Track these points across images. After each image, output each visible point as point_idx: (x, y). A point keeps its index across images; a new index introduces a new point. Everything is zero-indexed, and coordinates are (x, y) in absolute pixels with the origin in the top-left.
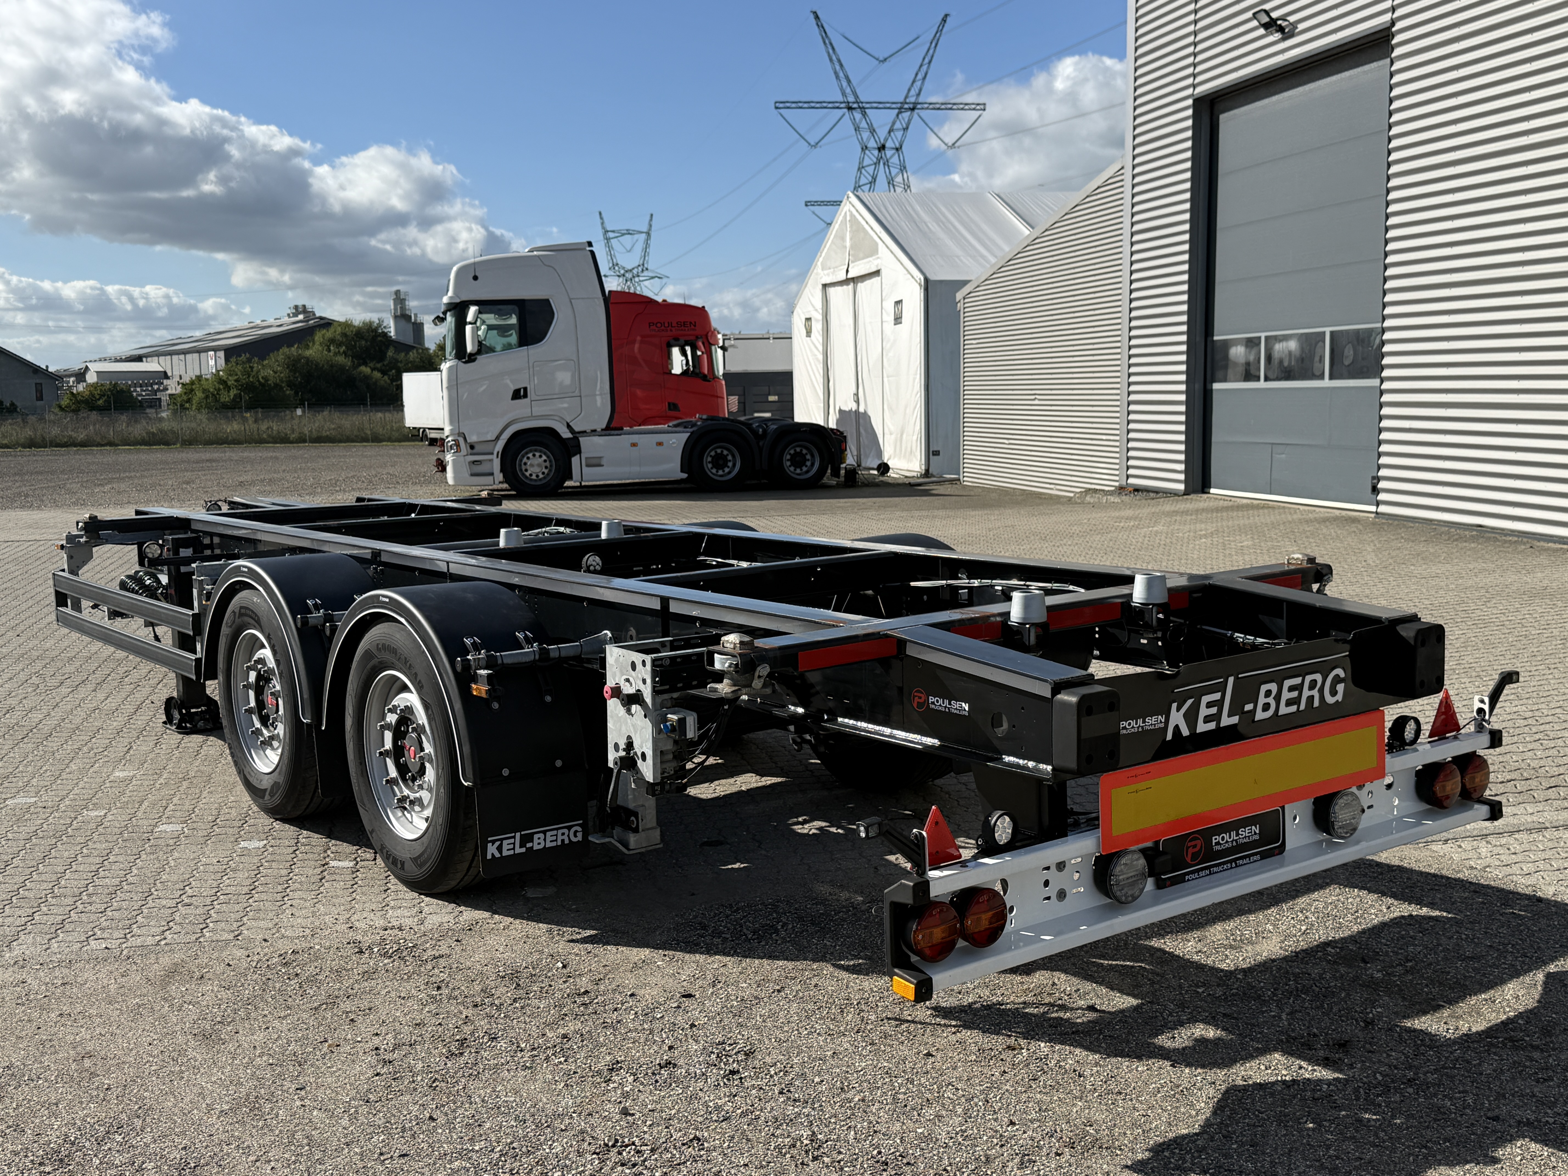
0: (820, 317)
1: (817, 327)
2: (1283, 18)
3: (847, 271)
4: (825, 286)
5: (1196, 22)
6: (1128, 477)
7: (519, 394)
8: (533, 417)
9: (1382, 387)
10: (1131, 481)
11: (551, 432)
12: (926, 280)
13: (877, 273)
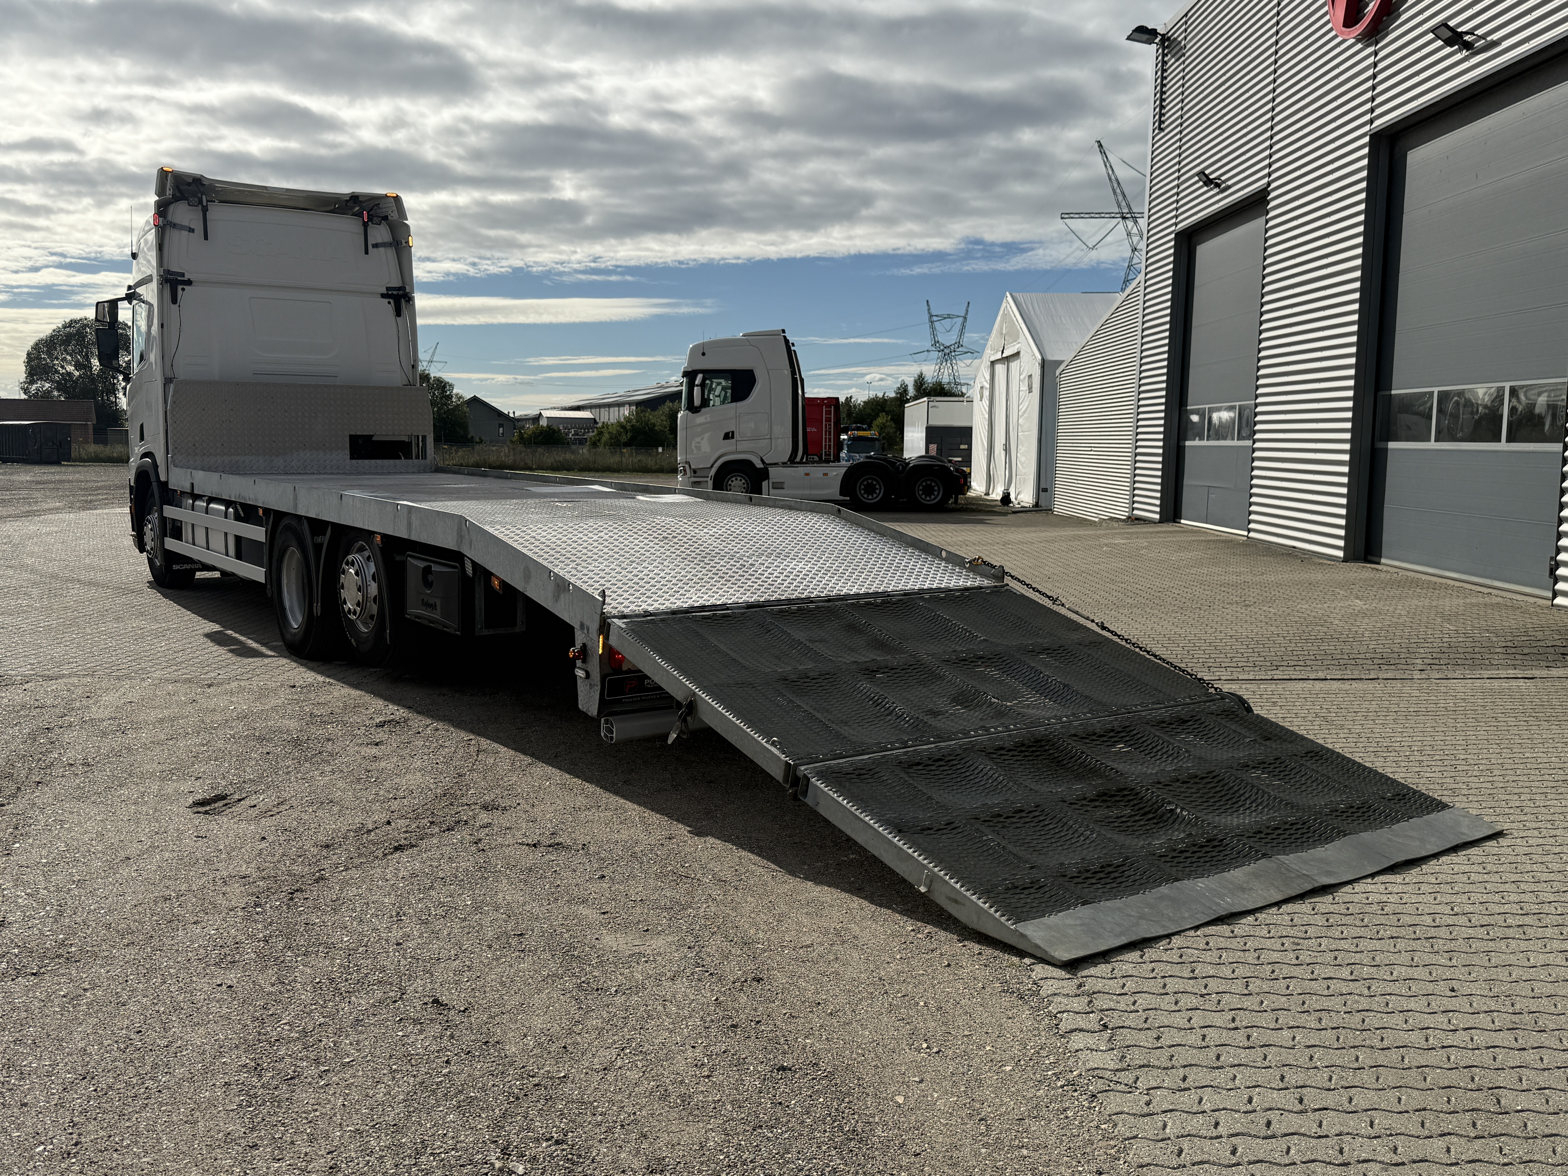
0: (988, 386)
1: (986, 393)
2: (1218, 178)
3: (1003, 352)
4: (993, 363)
5: (1179, 178)
6: (1133, 509)
7: (728, 436)
8: (737, 452)
9: (1255, 446)
10: (1135, 512)
11: (749, 463)
12: (1043, 360)
13: (1017, 354)
